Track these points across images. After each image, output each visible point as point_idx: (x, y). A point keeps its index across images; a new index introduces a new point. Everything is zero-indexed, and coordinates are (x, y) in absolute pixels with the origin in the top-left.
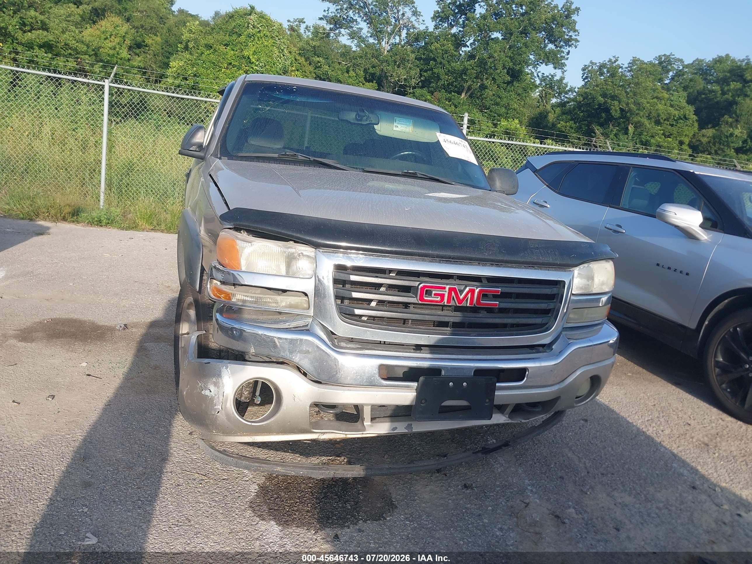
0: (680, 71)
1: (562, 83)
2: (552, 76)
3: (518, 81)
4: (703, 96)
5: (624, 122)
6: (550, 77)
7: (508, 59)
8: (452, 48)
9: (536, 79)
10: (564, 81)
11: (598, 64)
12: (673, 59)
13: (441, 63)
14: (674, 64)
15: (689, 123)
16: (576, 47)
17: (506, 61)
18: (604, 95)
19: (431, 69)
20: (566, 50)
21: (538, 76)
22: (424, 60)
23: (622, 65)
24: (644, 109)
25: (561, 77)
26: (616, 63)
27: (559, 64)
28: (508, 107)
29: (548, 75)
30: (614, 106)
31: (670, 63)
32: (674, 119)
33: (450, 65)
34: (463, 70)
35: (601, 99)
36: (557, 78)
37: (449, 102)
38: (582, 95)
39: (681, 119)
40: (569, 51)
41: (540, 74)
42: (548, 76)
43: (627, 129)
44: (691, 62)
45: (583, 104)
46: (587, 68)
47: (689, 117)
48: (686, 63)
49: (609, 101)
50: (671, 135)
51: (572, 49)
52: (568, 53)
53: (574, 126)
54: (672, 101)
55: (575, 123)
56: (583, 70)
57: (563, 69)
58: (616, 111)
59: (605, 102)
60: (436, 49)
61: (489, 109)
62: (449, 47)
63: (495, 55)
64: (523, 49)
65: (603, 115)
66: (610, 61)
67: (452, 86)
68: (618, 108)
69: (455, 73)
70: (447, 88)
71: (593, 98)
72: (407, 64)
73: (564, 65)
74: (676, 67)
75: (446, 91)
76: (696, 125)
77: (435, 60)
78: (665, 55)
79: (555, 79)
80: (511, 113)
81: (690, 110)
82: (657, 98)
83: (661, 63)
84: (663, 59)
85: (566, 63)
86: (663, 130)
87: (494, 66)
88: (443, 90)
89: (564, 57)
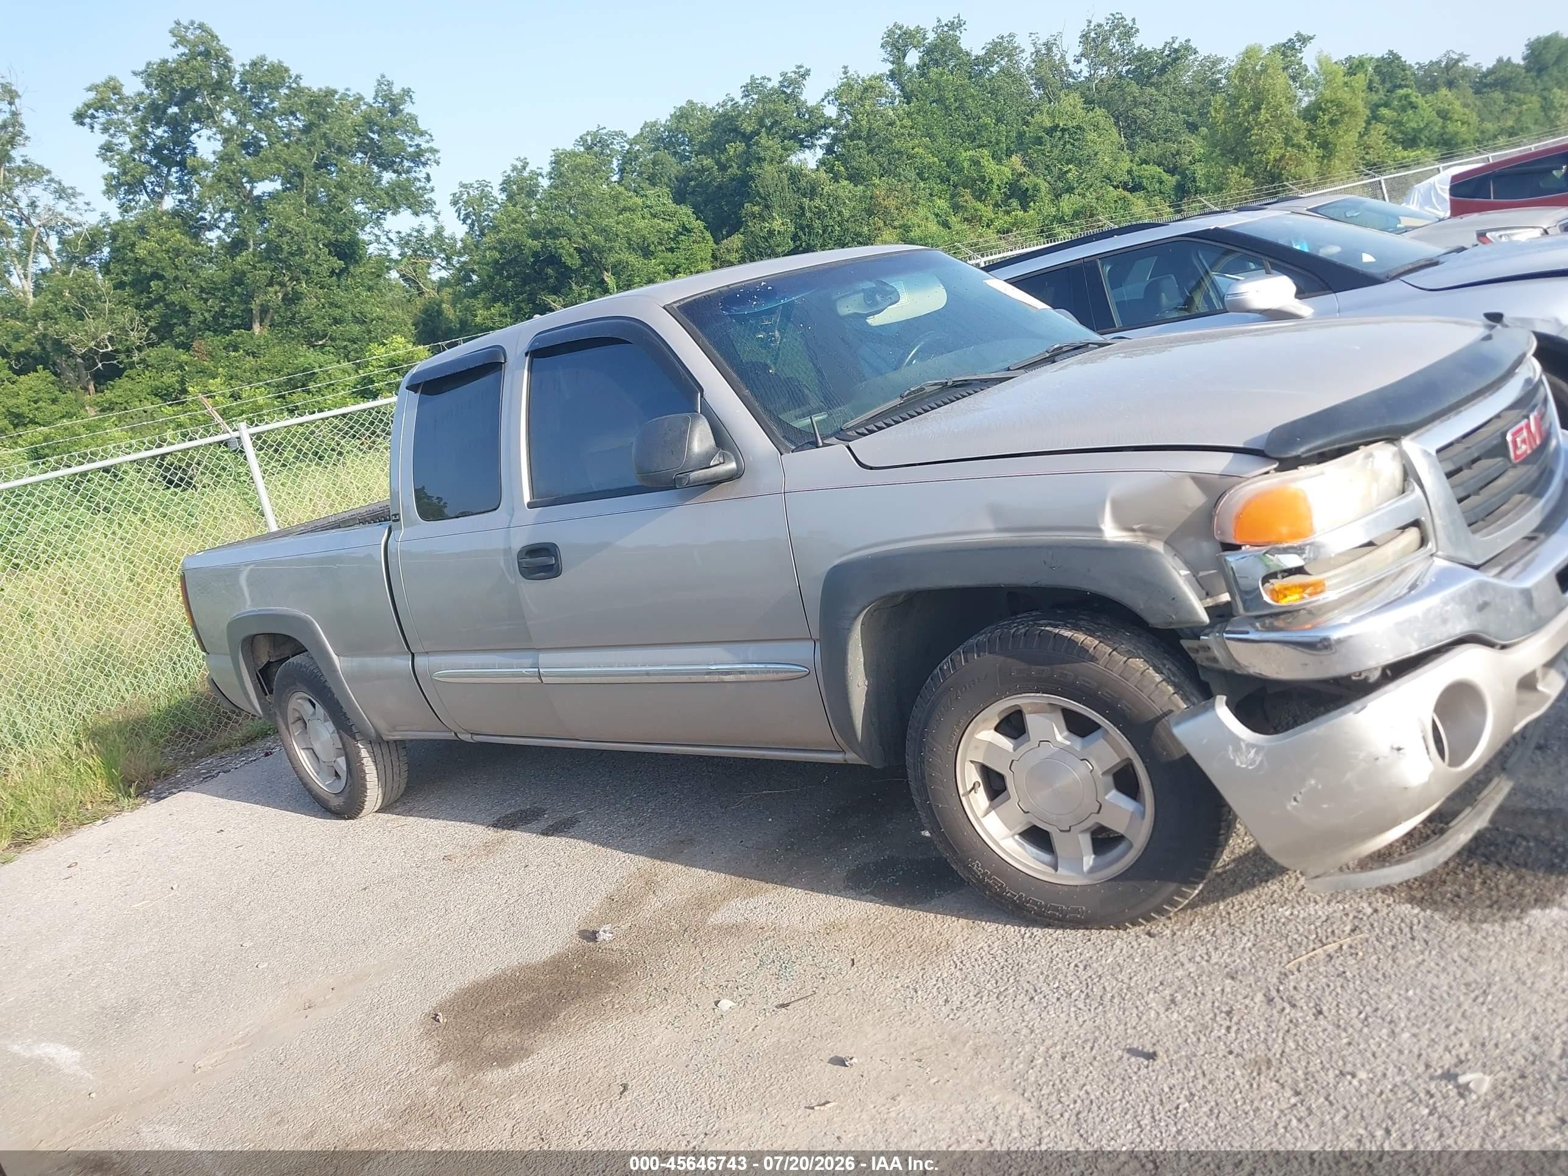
0: (628, 152)
1: (443, 239)
2: (418, 231)
3: (357, 262)
4: (692, 183)
5: (592, 272)
6: (415, 234)
7: (319, 225)
8: (187, 240)
9: (389, 248)
10: (446, 234)
11: (476, 185)
12: (606, 134)
13: (176, 279)
14: (612, 143)
15: (695, 236)
16: (438, 163)
17: (318, 231)
18: (535, 235)
19: (161, 298)
20: (421, 173)
21: (391, 241)
22: (132, 284)
23: (538, 171)
24: (617, 236)
25: (437, 228)
26: (528, 169)
27: (418, 204)
28: (360, 320)
29: (409, 232)
30: (563, 248)
31: (604, 145)
32: (670, 238)
33: (198, 276)
34: (233, 279)
35: (536, 244)
36: (429, 232)
37: (236, 350)
38: (495, 248)
39: (681, 234)
40: (428, 175)
41: (393, 236)
42: (410, 235)
43: (603, 281)
44: (638, 132)
45: (504, 263)
46: (460, 198)
47: (692, 226)
48: (631, 136)
49: (549, 242)
50: (678, 267)
51: (432, 169)
52: (428, 178)
53: (505, 310)
54: (651, 207)
55: (506, 305)
56: (455, 203)
57: (431, 211)
58: (571, 256)
59: (544, 246)
60: (151, 253)
61: (325, 336)
62: (180, 241)
63: (290, 225)
64: (341, 198)
65: (550, 271)
66: (514, 168)
67: (226, 317)
68: (572, 250)
69: (219, 290)
70: (217, 325)
71: (518, 247)
72: (99, 305)
73: (431, 203)
74: (617, 147)
75: (215, 331)
76: (708, 235)
77: (161, 278)
78: (588, 133)
79: (426, 236)
80: (377, 329)
81: (685, 213)
82: (624, 209)
83: (589, 148)
84: (589, 142)
85: (434, 198)
86: (662, 263)
87: (299, 249)
88: (207, 333)
89: (424, 189)
